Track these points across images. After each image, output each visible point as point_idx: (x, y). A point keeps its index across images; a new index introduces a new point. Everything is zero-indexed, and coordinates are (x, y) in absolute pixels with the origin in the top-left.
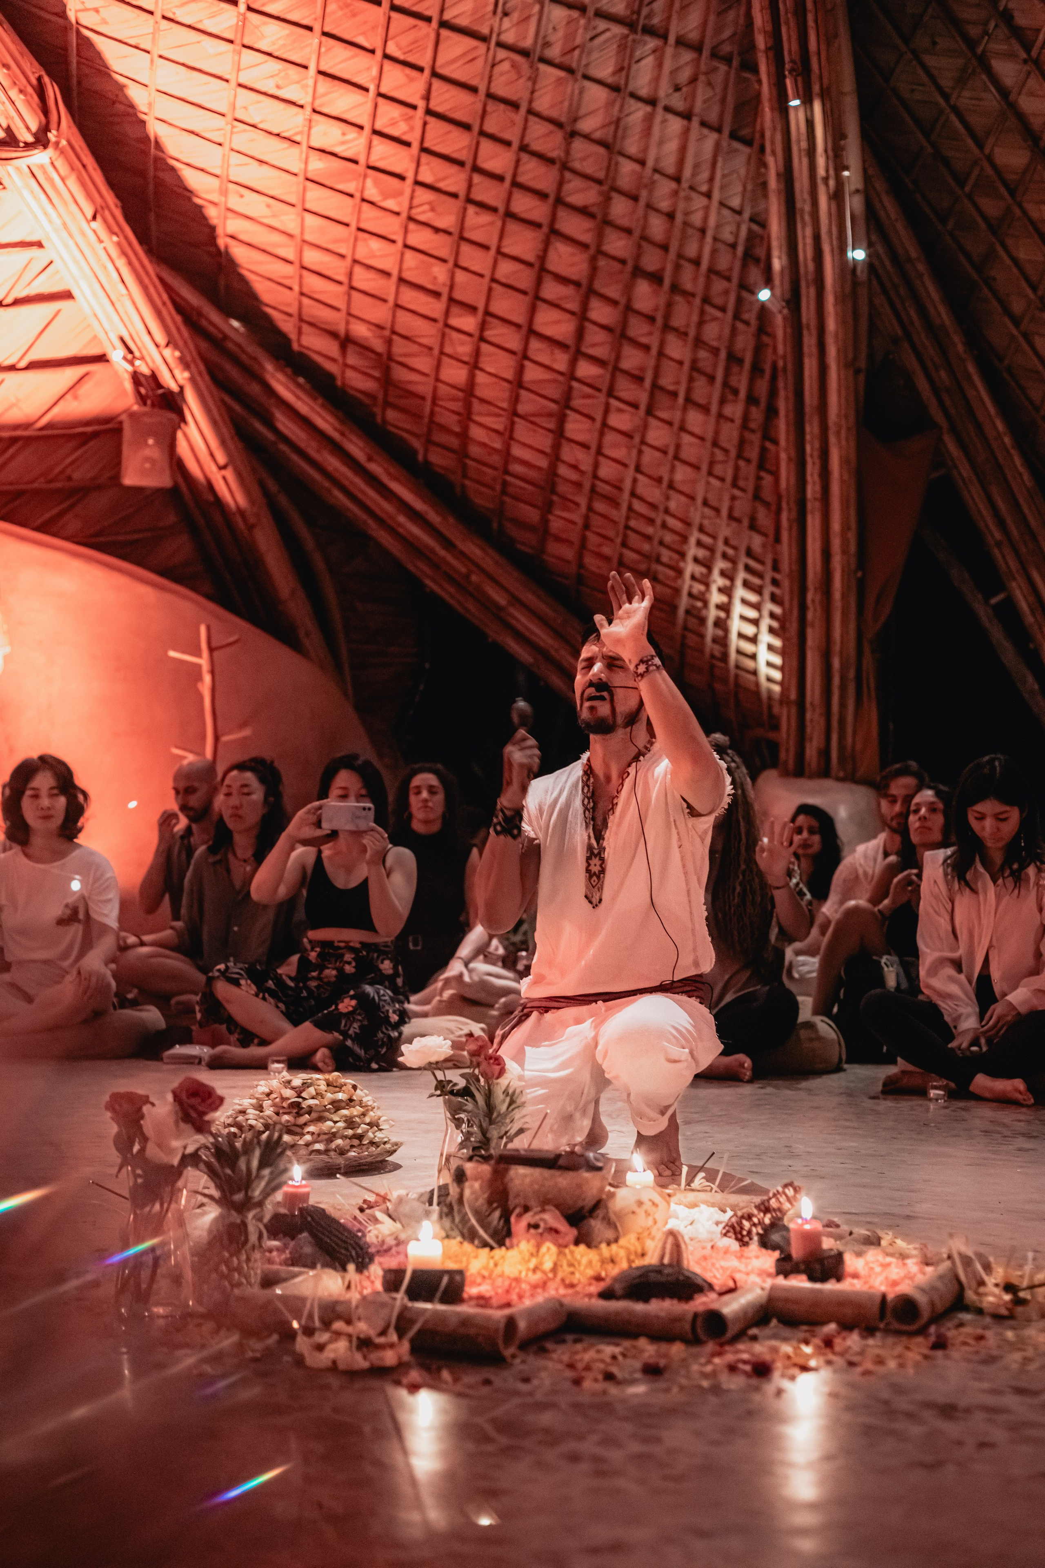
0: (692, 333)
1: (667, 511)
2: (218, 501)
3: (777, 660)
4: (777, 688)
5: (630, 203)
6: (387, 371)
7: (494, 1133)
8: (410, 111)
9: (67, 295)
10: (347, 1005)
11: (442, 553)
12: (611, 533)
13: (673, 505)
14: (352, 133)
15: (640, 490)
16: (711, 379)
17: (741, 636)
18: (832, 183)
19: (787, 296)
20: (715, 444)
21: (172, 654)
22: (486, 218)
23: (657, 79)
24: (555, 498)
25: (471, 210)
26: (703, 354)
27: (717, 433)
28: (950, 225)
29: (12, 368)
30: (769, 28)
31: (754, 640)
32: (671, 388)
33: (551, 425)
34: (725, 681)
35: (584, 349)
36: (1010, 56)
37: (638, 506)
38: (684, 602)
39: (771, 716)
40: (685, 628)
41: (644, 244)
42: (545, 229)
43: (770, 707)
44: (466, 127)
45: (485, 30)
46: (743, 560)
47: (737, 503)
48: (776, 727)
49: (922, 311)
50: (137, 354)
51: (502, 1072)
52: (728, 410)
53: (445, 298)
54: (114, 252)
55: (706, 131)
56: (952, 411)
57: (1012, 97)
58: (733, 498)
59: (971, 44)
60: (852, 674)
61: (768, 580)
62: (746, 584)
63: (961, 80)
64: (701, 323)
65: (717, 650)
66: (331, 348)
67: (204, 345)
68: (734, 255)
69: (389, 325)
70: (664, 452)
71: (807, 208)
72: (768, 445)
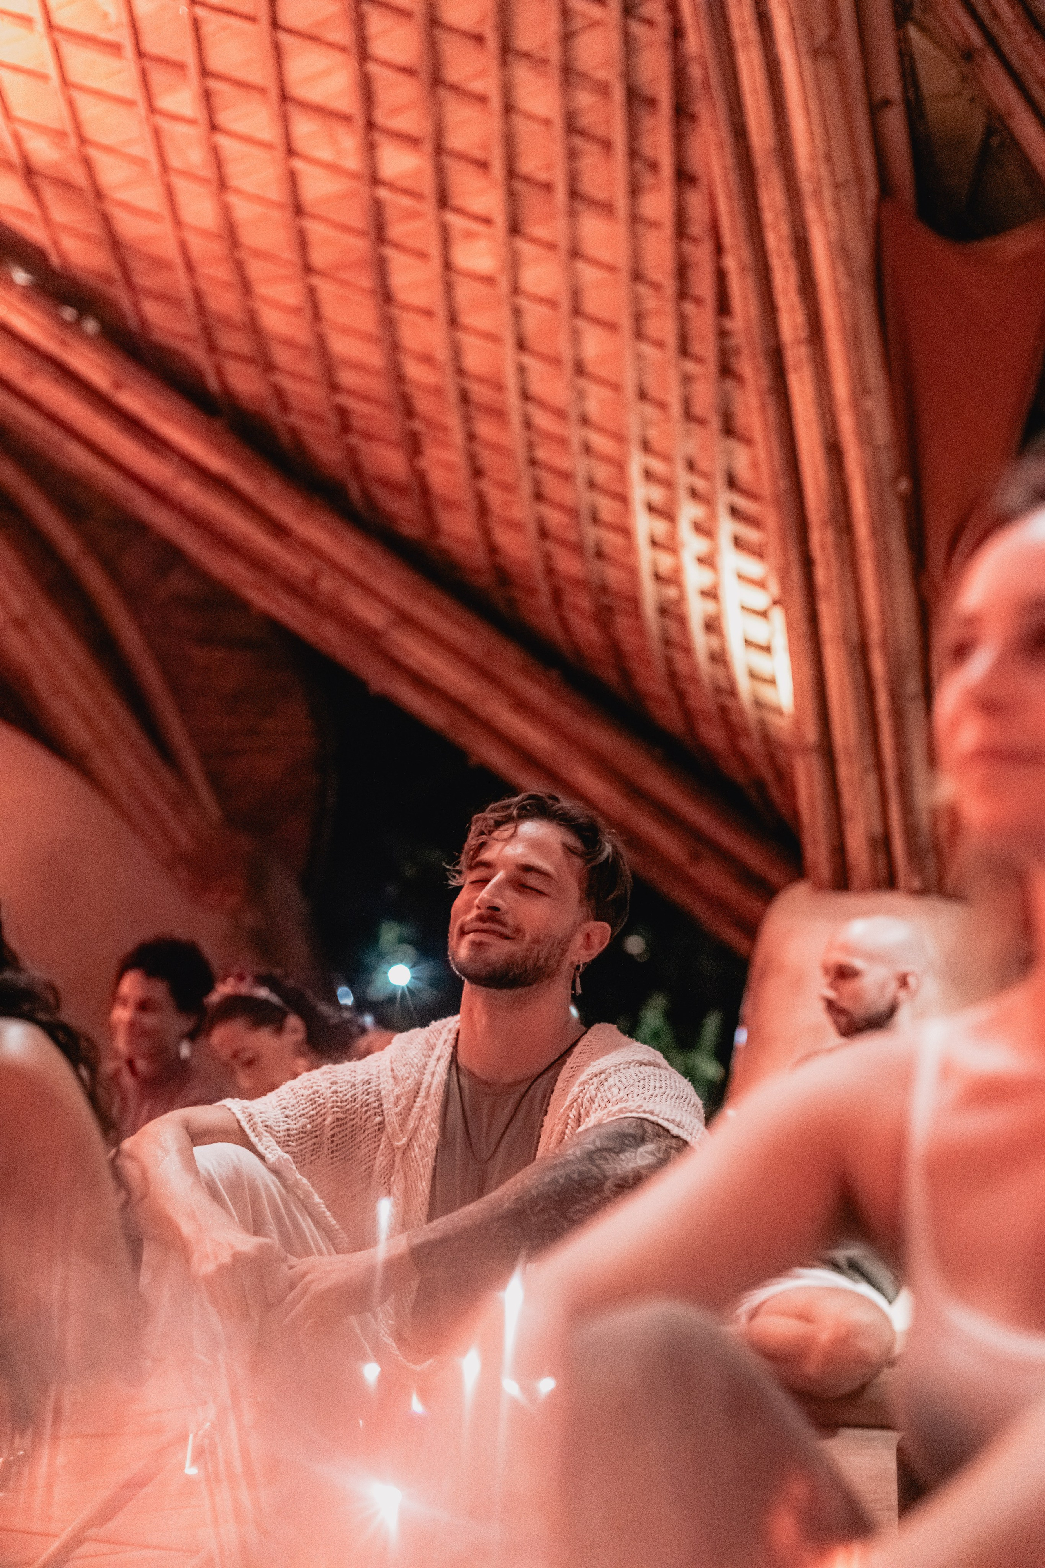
0: (554, 55)
1: (585, 421)
6: (106, 223)
13: (593, 408)
15: (537, 388)
16: (607, 145)
17: (747, 643)
20: (637, 276)
24: (418, 426)
26: (581, 98)
27: (636, 256)
31: (766, 648)
32: (540, 175)
33: (368, 282)
34: (748, 733)
35: (381, 120)
38: (650, 592)
40: (667, 642)
46: (725, 497)
47: (694, 388)
52: (646, 205)
53: (130, 53)
58: (687, 380)
62: (738, 544)
64: (567, 37)
65: (717, 675)
69: (70, 127)
70: (556, 306)
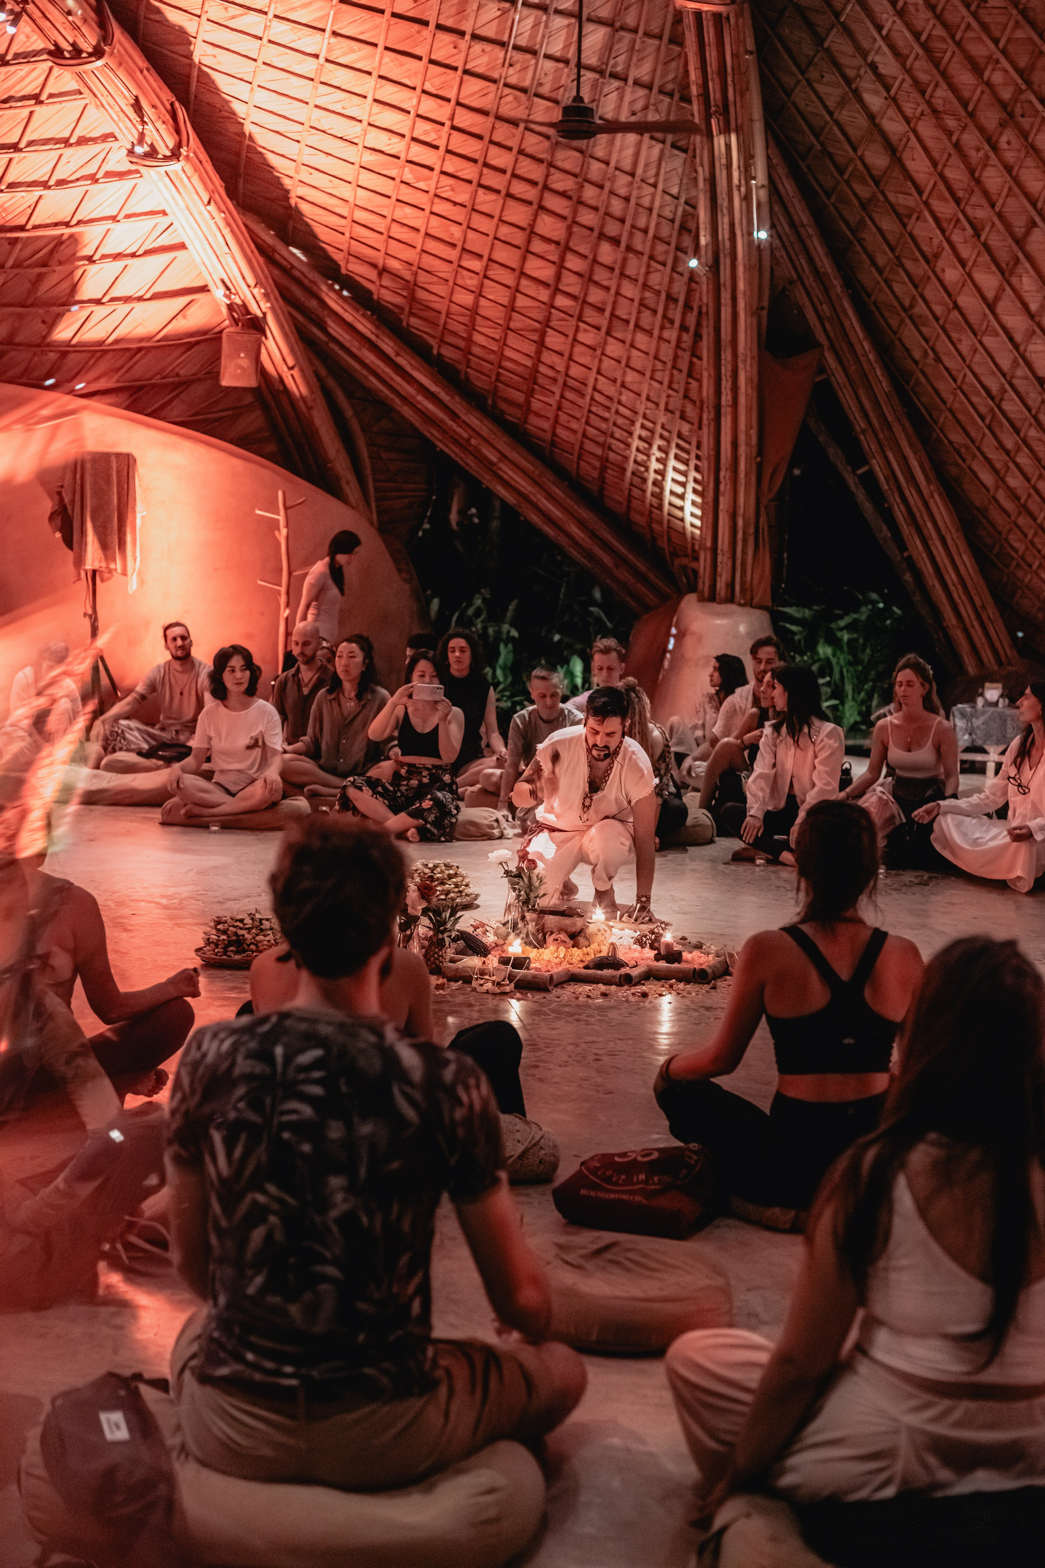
0: (641, 280)
1: (619, 403)
2: (286, 391)
3: (699, 512)
4: (698, 532)
5: (597, 190)
6: (413, 293)
7: (532, 895)
8: (439, 127)
9: (182, 246)
10: (427, 804)
11: (450, 423)
12: (578, 415)
13: (624, 398)
14: (396, 139)
15: (599, 387)
16: (655, 312)
17: (672, 493)
18: (743, 189)
19: (710, 262)
21: (258, 512)
22: (492, 197)
23: (619, 107)
24: (536, 387)
25: (481, 191)
26: (648, 294)
27: (658, 350)
28: (833, 199)
29: (140, 299)
30: (700, 81)
31: (682, 497)
32: (624, 317)
33: (535, 337)
34: (660, 523)
35: (560, 287)
36: (876, 92)
37: (597, 397)
38: (631, 466)
39: (694, 551)
40: (631, 484)
41: (607, 218)
42: (535, 206)
43: (693, 544)
44: (480, 137)
45: (496, 75)
46: (676, 440)
47: (672, 399)
48: (696, 559)
49: (811, 261)
50: (233, 291)
51: (536, 867)
52: (666, 334)
53: (459, 248)
54: (222, 224)
55: (654, 142)
56: (832, 334)
57: (877, 121)
58: (669, 396)
59: (848, 81)
60: (752, 530)
61: (693, 455)
62: (677, 457)
63: (842, 103)
64: (648, 273)
65: (655, 501)
66: (373, 274)
67: (277, 272)
68: (673, 228)
69: (416, 264)
70: (619, 362)
71: (725, 204)
72: (695, 360)
